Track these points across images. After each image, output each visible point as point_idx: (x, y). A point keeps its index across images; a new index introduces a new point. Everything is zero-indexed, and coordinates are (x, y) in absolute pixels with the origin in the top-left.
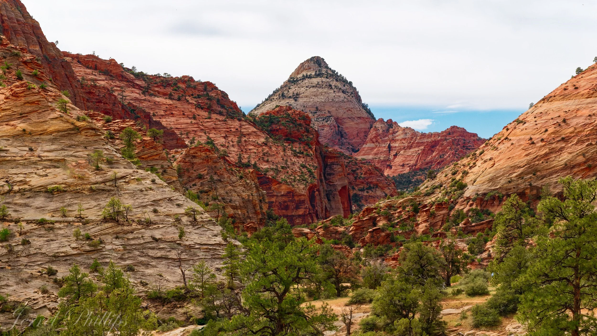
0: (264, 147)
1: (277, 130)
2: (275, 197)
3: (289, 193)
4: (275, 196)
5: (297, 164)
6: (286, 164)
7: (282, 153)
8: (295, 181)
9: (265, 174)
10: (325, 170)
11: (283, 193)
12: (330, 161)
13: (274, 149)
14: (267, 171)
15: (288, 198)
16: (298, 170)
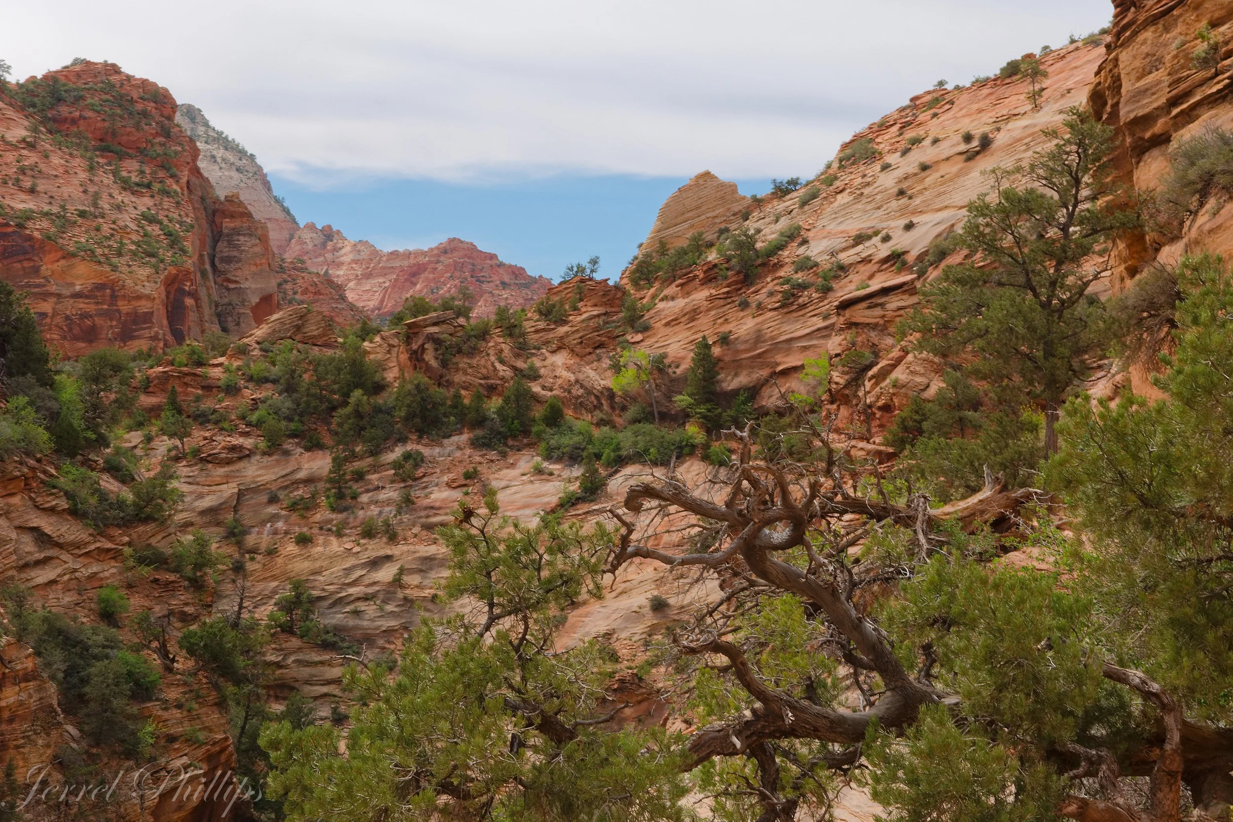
0: (25, 152)
1: (74, 121)
2: (53, 300)
3: (100, 287)
4: (52, 294)
5: (131, 210)
6: (95, 205)
7: (83, 175)
8: (120, 254)
9: (20, 226)
10: (214, 248)
11: (78, 288)
12: (228, 224)
13: (56, 160)
14: (28, 216)
15: (97, 303)
16: (133, 226)
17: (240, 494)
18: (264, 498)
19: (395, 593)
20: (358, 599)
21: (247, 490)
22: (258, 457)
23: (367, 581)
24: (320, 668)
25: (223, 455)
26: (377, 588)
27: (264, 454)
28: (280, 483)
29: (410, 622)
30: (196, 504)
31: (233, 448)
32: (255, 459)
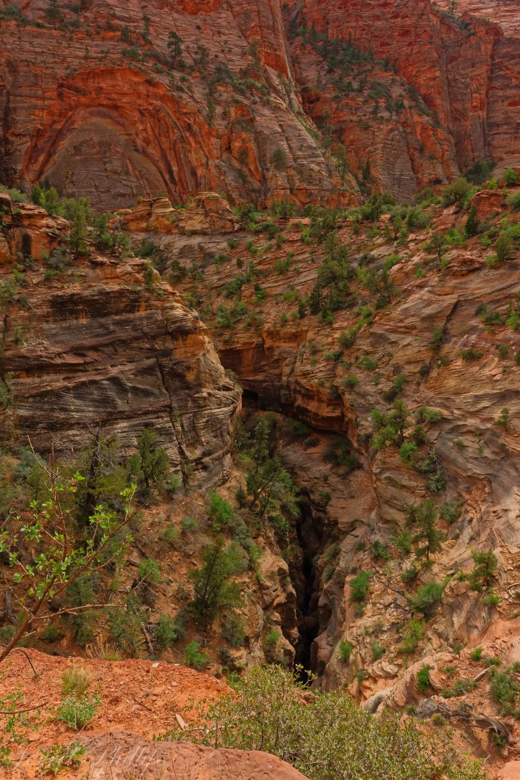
17: (456, 306)
18: (473, 310)
19: (498, 437)
20: (470, 432)
21: (465, 301)
22: (486, 271)
23: (486, 415)
24: (404, 493)
25: (455, 268)
26: (489, 425)
27: (493, 267)
28: (492, 297)
29: (495, 476)
30: (423, 311)
31: (465, 262)
32: (482, 273)
